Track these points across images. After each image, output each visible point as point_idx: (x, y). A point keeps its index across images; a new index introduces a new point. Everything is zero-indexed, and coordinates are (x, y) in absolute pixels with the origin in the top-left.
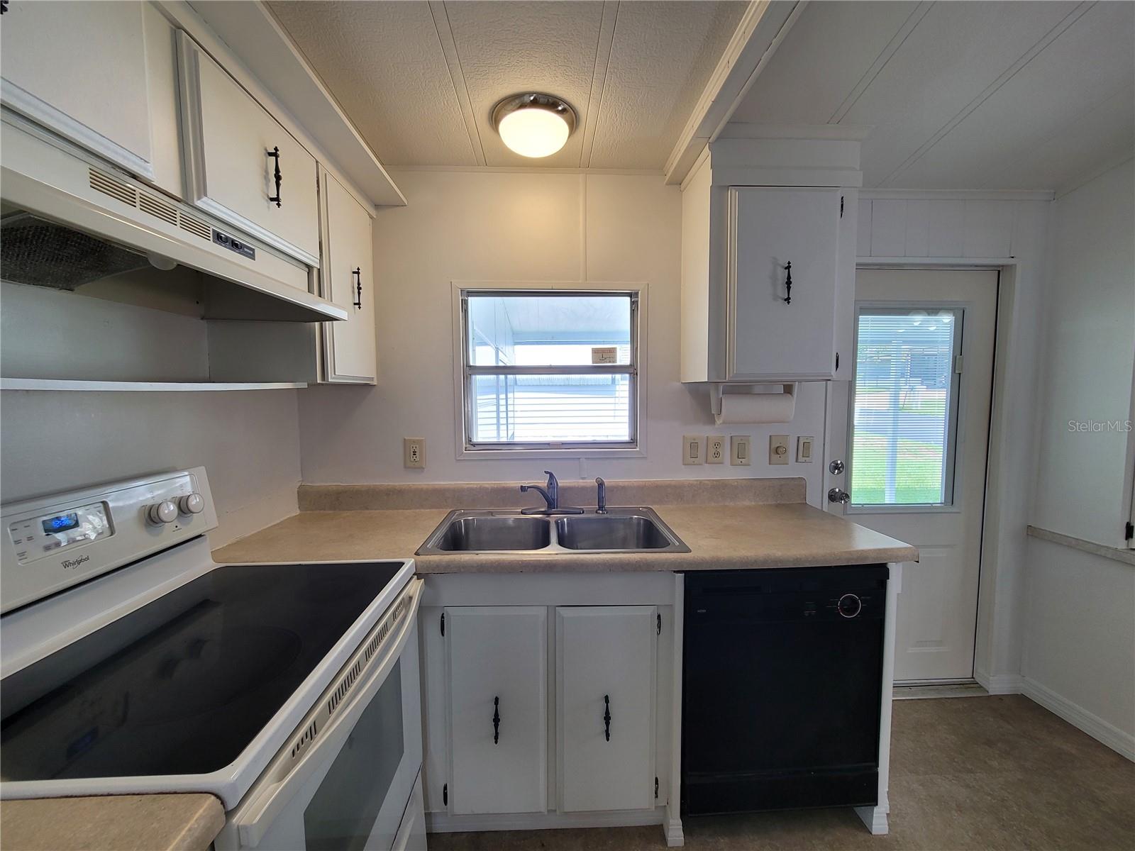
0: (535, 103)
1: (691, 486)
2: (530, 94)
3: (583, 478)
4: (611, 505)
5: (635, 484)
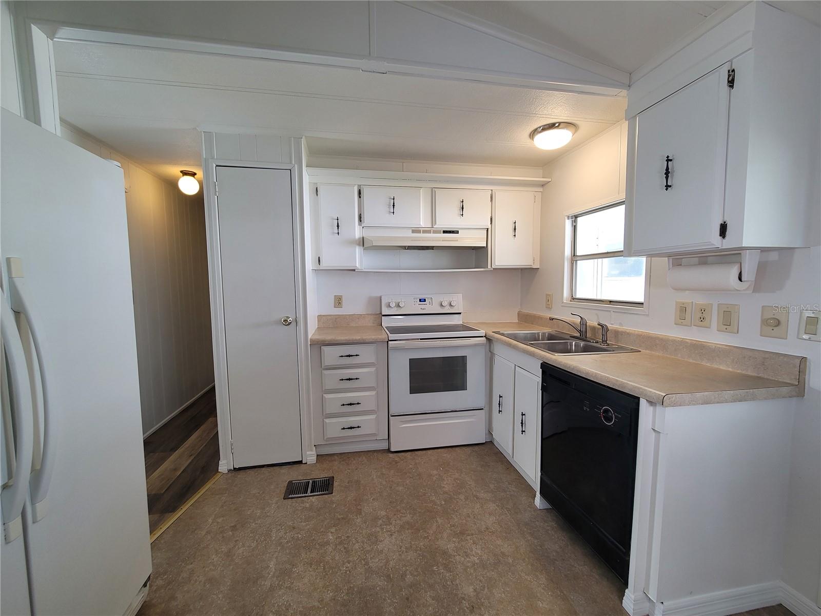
0: (544, 130)
1: (674, 341)
2: (540, 127)
3: (612, 324)
4: (622, 344)
5: (636, 332)
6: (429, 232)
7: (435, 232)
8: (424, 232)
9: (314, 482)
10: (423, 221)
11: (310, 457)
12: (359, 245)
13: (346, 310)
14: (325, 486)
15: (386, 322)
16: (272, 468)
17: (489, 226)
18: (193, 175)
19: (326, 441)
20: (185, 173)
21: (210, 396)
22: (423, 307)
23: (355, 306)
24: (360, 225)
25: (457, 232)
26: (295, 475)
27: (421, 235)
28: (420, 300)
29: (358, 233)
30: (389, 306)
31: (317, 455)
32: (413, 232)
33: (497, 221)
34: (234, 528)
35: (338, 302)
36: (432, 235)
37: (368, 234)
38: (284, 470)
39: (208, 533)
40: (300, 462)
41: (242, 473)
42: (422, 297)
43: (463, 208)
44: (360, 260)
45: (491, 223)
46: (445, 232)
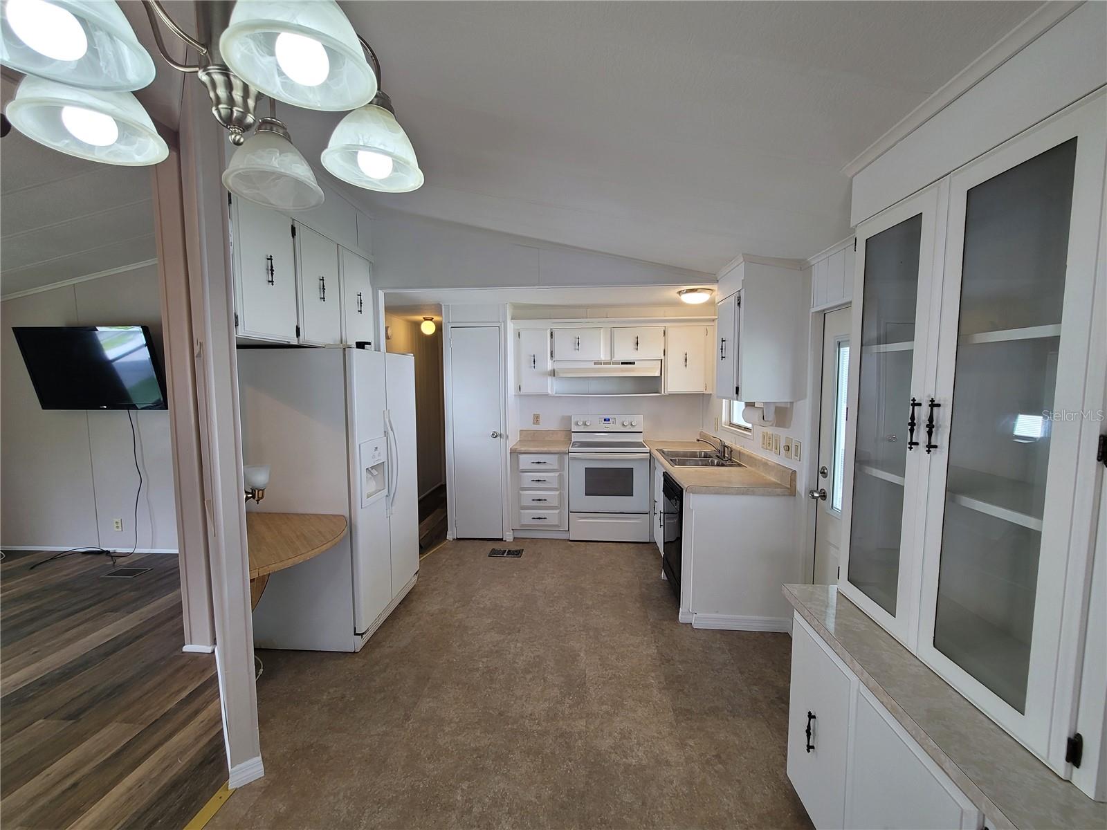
6: (609, 364)
7: (613, 364)
8: (605, 364)
9: (509, 551)
10: (603, 357)
11: (509, 537)
12: (551, 375)
13: (542, 427)
14: (518, 553)
15: (575, 438)
16: (481, 541)
17: (662, 357)
18: (431, 319)
19: (521, 527)
20: (426, 319)
21: (443, 488)
22: (607, 426)
23: (550, 423)
24: (551, 359)
25: (634, 363)
26: (497, 546)
27: (603, 366)
28: (605, 420)
29: (550, 366)
30: (577, 424)
31: (514, 538)
32: (595, 364)
33: (669, 353)
34: (458, 565)
35: (537, 419)
36: (611, 366)
37: (558, 366)
38: (490, 543)
39: (443, 565)
40: (502, 540)
41: (462, 542)
42: (607, 417)
43: (637, 344)
44: (552, 387)
45: (664, 355)
46: (622, 363)
